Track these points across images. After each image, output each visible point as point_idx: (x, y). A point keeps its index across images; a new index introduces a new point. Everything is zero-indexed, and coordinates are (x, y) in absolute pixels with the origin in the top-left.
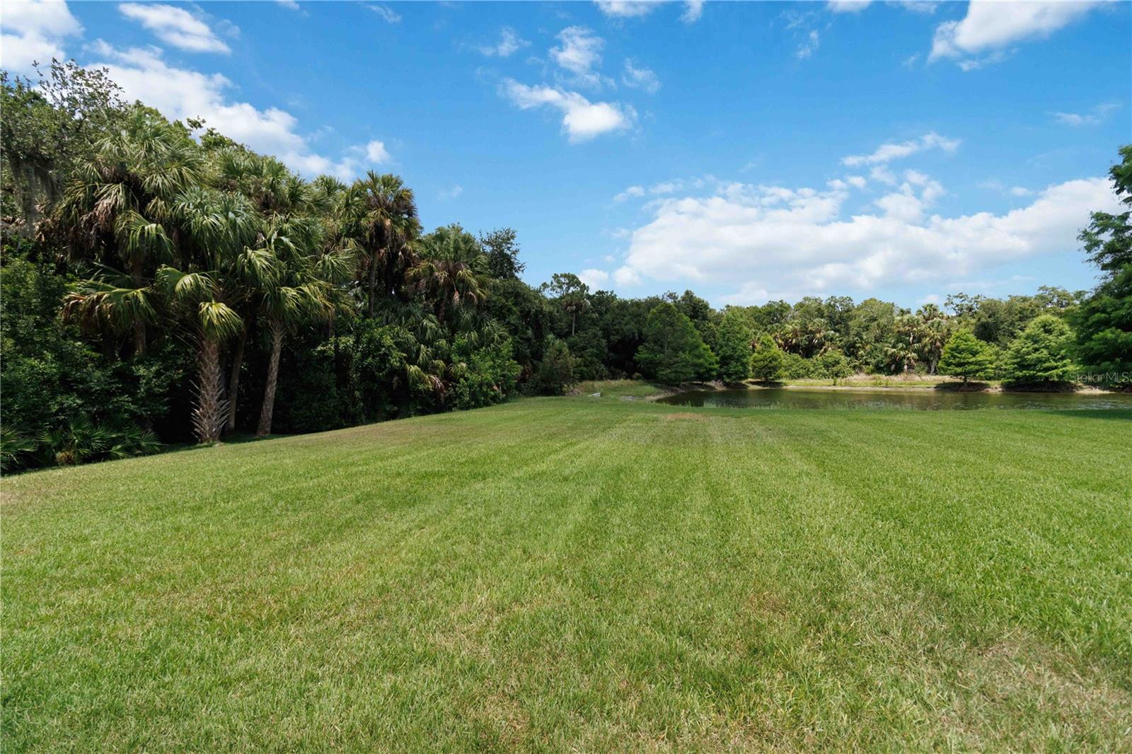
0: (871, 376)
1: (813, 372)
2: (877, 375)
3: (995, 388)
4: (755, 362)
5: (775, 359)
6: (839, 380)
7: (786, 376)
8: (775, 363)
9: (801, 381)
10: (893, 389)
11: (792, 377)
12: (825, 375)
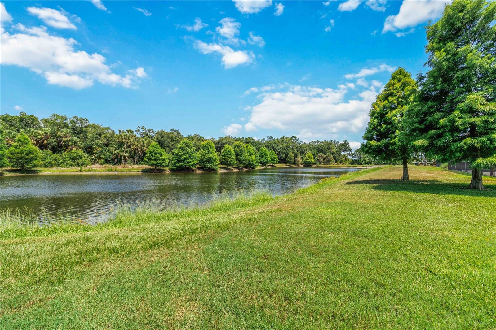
0: (103, 166)
1: (62, 163)
2: (107, 165)
3: (167, 171)
6: (83, 168)
10: (119, 173)
11: (46, 166)
12: (72, 165)
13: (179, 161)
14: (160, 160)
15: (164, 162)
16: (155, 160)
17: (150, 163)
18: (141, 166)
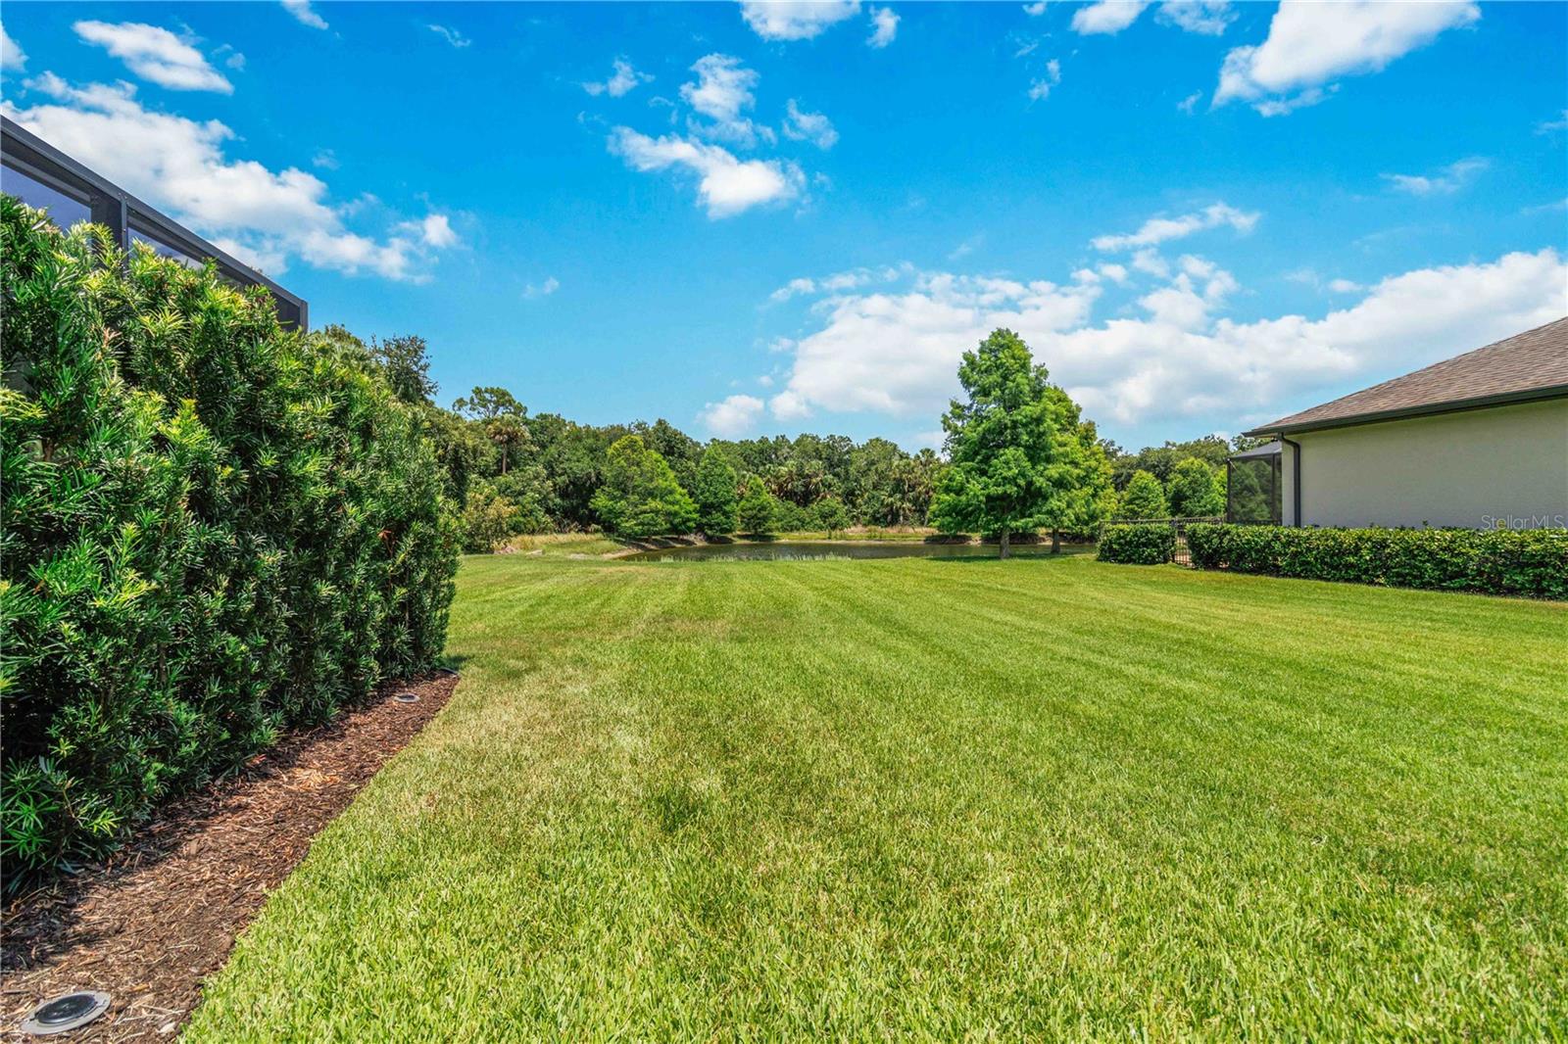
0: (868, 528)
2: (874, 527)
4: (743, 510)
5: (763, 508)
7: (777, 529)
8: (764, 513)
9: (796, 534)
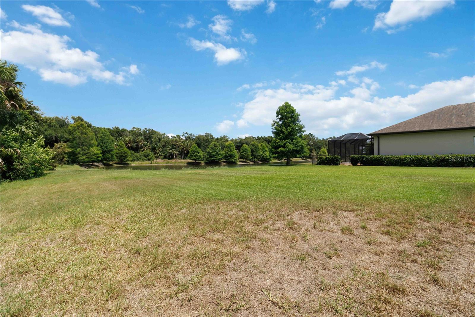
0: (163, 160)
2: (165, 160)
13: (210, 157)
14: (197, 156)
15: (200, 158)
16: (195, 156)
17: (192, 158)
18: (186, 160)
